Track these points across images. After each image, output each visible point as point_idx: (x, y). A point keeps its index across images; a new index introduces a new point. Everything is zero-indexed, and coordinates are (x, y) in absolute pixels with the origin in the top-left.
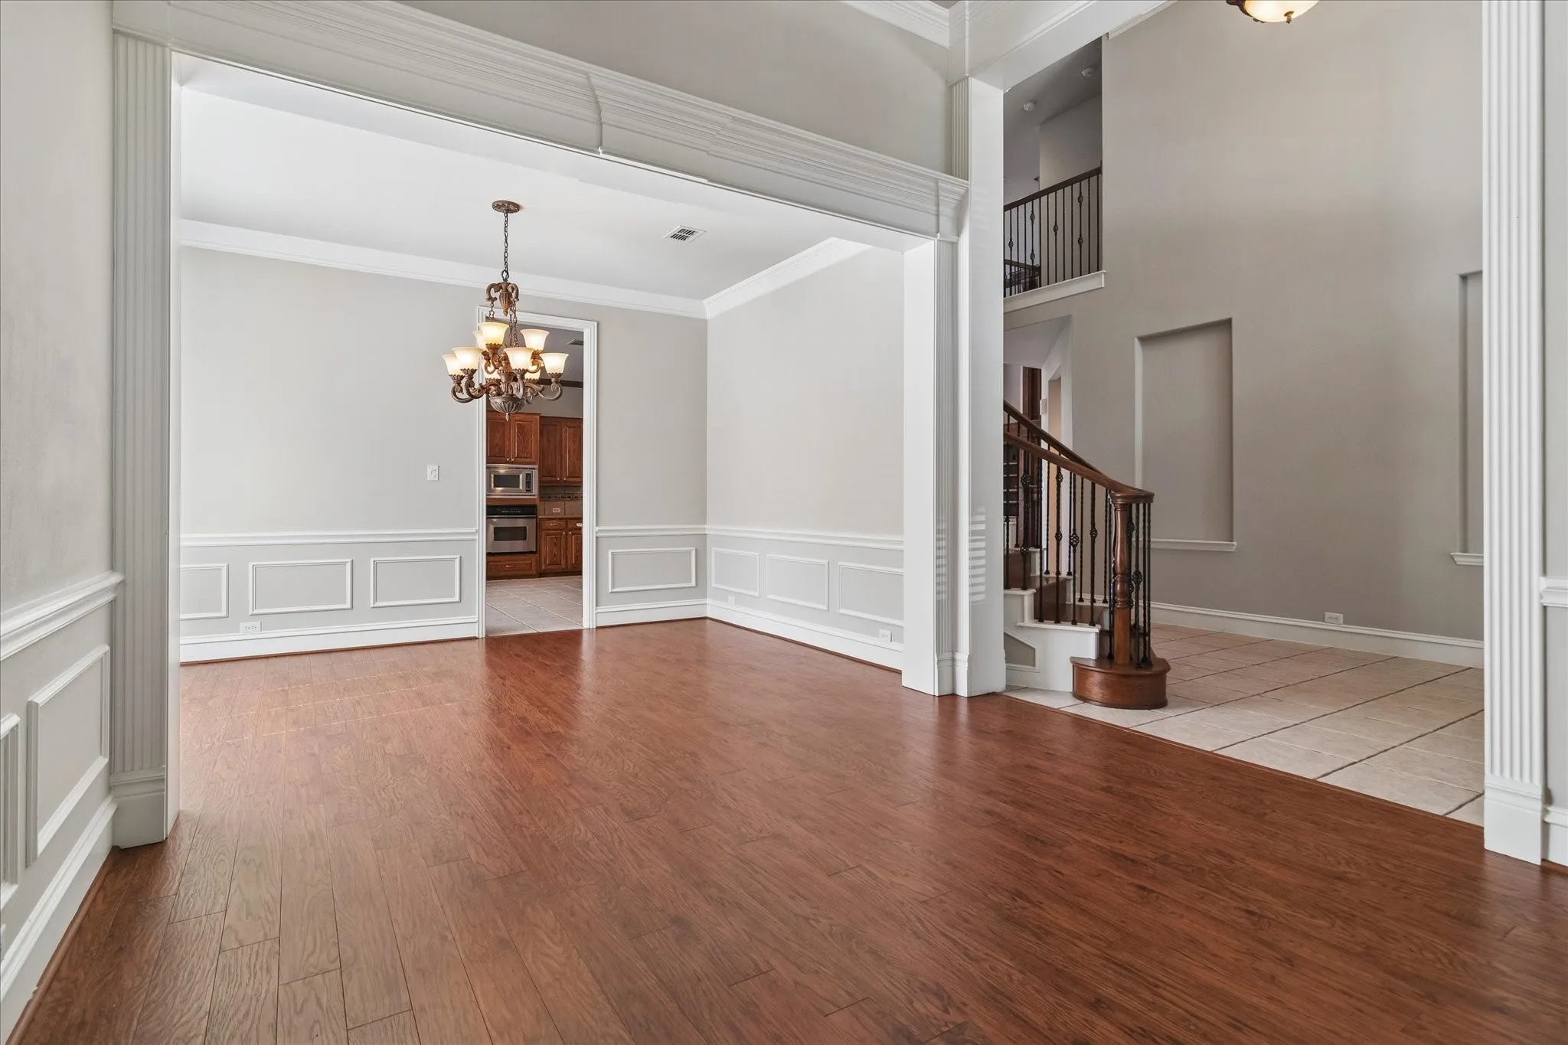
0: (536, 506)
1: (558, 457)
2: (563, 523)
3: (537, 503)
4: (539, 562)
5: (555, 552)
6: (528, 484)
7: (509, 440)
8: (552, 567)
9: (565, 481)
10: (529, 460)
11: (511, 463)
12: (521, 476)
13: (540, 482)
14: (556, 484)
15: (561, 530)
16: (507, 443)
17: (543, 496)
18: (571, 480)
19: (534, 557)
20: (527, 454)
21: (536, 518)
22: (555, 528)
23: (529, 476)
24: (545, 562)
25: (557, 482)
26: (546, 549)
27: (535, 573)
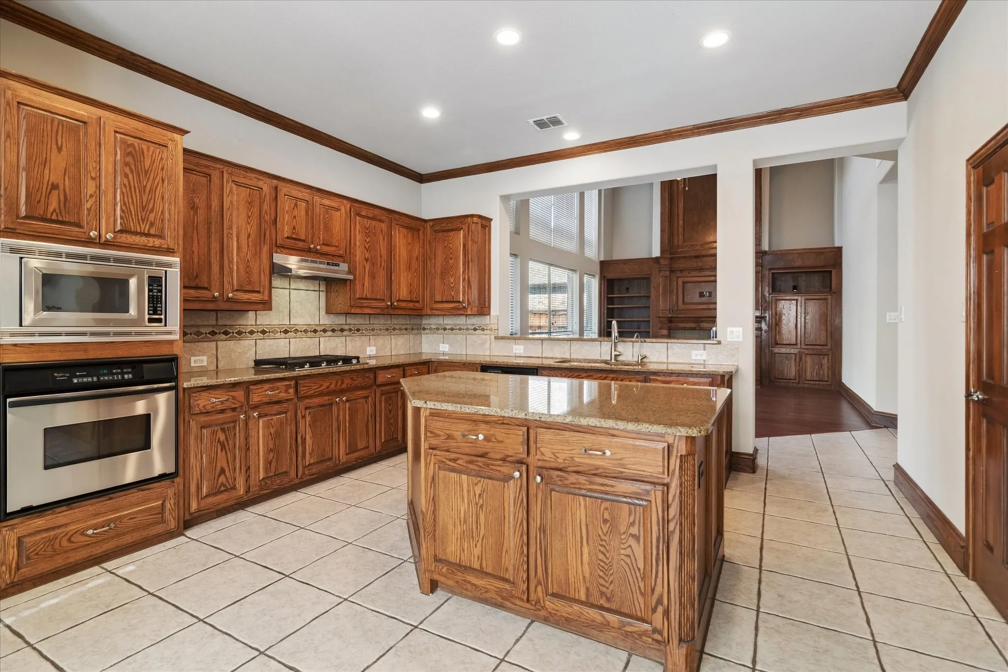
0: (173, 360)
1: (215, 246)
2: (239, 394)
3: (177, 350)
4: (184, 496)
5: (222, 463)
6: (156, 303)
7: (97, 179)
8: (211, 500)
9: (229, 300)
10: (157, 242)
11: (107, 245)
12: (133, 283)
13: (185, 300)
14: (210, 306)
15: (234, 409)
16: (91, 188)
18: (245, 296)
19: (170, 490)
20: (152, 225)
21: (175, 388)
22: (220, 407)
23: (156, 283)
24: (199, 488)
25: (214, 300)
26: (198, 461)
27: (172, 524)
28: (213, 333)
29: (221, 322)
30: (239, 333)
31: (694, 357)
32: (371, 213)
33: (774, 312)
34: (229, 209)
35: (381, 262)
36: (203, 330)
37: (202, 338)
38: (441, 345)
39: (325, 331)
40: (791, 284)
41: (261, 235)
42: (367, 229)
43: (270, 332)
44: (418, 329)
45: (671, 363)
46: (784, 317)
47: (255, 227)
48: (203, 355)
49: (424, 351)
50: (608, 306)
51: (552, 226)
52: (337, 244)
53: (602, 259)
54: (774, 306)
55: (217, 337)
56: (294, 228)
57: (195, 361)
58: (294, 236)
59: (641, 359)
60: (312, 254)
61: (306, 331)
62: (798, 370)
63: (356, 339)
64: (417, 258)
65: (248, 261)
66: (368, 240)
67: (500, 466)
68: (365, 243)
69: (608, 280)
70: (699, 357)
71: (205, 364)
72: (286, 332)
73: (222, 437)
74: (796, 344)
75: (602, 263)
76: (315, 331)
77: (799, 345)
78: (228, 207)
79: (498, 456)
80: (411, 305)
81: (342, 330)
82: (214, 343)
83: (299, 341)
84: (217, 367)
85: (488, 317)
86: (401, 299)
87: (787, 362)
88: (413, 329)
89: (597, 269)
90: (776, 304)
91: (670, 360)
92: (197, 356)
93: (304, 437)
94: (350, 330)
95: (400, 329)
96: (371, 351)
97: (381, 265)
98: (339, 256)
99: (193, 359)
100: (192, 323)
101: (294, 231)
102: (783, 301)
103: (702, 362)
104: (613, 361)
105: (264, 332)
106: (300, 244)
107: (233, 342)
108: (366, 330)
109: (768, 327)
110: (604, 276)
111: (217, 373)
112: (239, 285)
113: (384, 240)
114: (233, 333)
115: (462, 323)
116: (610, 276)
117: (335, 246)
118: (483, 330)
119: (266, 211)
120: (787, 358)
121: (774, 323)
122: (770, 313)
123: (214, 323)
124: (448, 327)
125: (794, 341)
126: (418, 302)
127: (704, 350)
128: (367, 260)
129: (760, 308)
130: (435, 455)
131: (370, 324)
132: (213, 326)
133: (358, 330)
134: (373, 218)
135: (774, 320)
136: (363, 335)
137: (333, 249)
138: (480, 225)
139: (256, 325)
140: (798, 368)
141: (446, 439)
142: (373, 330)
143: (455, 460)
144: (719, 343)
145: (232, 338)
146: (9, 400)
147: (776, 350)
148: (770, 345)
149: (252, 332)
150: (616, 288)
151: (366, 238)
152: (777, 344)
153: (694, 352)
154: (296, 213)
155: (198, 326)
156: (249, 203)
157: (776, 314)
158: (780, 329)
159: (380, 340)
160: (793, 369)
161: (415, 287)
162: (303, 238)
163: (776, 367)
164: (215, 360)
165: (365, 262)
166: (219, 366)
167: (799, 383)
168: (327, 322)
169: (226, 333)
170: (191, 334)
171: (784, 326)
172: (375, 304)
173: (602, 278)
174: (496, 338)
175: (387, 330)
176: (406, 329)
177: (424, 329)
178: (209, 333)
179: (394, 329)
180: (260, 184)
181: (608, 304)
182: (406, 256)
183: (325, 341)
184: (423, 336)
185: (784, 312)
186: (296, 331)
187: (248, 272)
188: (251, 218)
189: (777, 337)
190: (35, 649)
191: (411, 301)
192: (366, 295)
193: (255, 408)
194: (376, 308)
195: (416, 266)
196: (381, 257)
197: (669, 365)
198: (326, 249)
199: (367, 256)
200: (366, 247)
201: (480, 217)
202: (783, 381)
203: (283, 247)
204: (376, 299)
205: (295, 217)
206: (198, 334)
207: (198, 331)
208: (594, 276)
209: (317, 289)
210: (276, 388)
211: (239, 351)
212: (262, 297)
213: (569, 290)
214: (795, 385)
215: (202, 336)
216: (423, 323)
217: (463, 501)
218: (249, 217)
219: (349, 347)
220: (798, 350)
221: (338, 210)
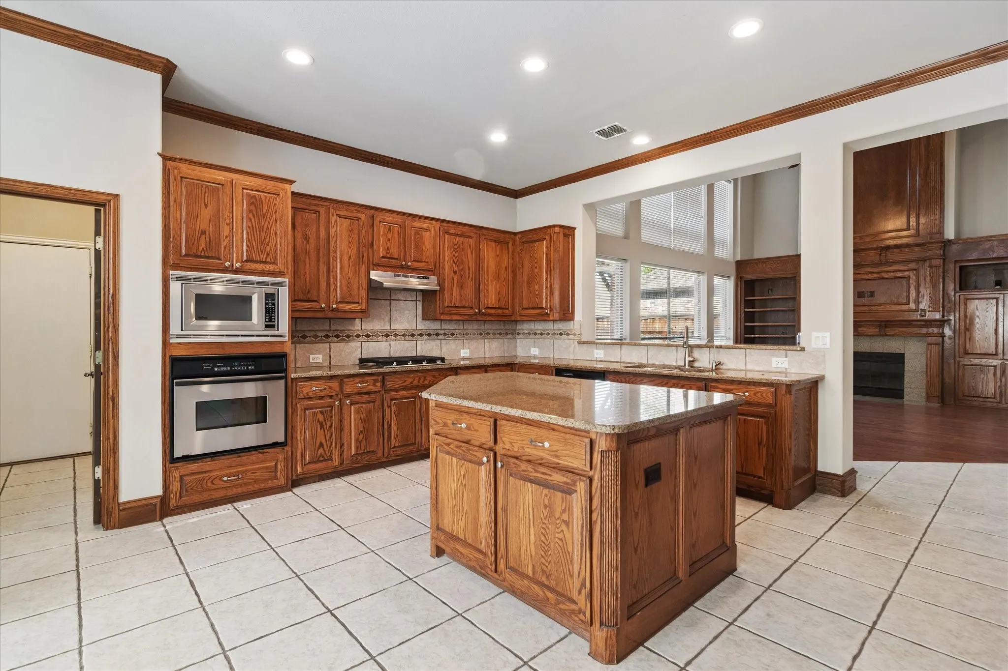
0: (284, 356)
1: (323, 268)
2: (335, 384)
3: (288, 348)
4: (291, 461)
5: (321, 438)
6: (270, 313)
7: (230, 224)
8: (312, 466)
9: (334, 310)
10: (272, 267)
11: (237, 271)
12: (255, 298)
13: (293, 310)
14: (319, 315)
15: (331, 397)
16: (226, 231)
17: (298, 335)
18: (347, 307)
19: (280, 455)
20: (268, 254)
21: (285, 378)
22: (319, 394)
23: (270, 300)
24: (303, 456)
25: (322, 310)
26: (303, 436)
27: (283, 482)
28: (327, 336)
29: (333, 328)
30: (348, 336)
31: (774, 365)
32: (459, 230)
33: (962, 314)
34: (333, 237)
35: (469, 273)
36: (320, 334)
37: (318, 340)
38: (532, 349)
39: (421, 335)
40: (992, 278)
41: (360, 255)
42: (456, 245)
43: (373, 336)
44: (512, 334)
45: (750, 371)
46: (977, 320)
47: (354, 251)
48: (319, 354)
49: (518, 354)
50: (746, 310)
51: (672, 227)
52: (426, 261)
53: (738, 258)
54: (962, 307)
55: (330, 339)
56: (388, 249)
57: (313, 359)
58: (388, 256)
59: (716, 366)
60: (404, 270)
61: (404, 335)
62: (1000, 387)
63: (450, 343)
64: (506, 268)
65: (349, 278)
66: (456, 255)
67: (476, 451)
68: (454, 258)
69: (746, 282)
70: (780, 366)
71: (320, 360)
72: (387, 336)
73: (321, 419)
74: (996, 354)
75: (740, 265)
76: (413, 335)
77: (1001, 356)
78: (333, 235)
79: (477, 443)
80: (500, 312)
81: (437, 335)
82: (328, 344)
83: (398, 344)
84: (330, 364)
85: (572, 322)
86: (489, 306)
87: (982, 376)
88: (507, 334)
89: (733, 270)
90: (966, 304)
91: (749, 367)
92: (315, 354)
93: (390, 423)
94: (445, 334)
95: (494, 334)
96: (465, 353)
97: (469, 277)
98: (429, 271)
99: (311, 356)
100: (310, 328)
101: (388, 251)
102: (977, 301)
103: (784, 370)
104: (687, 367)
105: (368, 336)
106: (394, 262)
107: (343, 344)
108: (460, 334)
109: (954, 332)
110: (741, 278)
111: (330, 368)
112: (342, 297)
113: (472, 253)
114: (343, 336)
115: (550, 328)
116: (749, 277)
117: (424, 262)
118: (568, 334)
119: (364, 237)
120: (981, 371)
121: (962, 327)
122: (957, 315)
123: (328, 328)
124: (538, 332)
125: (992, 350)
126: (508, 309)
127: (786, 357)
128: (455, 272)
129: (941, 309)
130: (437, 440)
131: (464, 329)
132: (327, 331)
133: (453, 334)
134: (462, 235)
135: (962, 323)
136: (457, 339)
137: (424, 264)
138: (562, 234)
139: (361, 330)
140: (998, 384)
141: (443, 426)
142: (467, 334)
143: (448, 445)
144: (803, 349)
145: (342, 340)
146: (175, 381)
147: (966, 361)
148: (957, 354)
149: (358, 336)
150: (757, 289)
151: (454, 253)
152: (966, 353)
153: (774, 360)
154: (389, 236)
155: (315, 331)
156: (350, 231)
157: (966, 316)
158: (971, 334)
159: (474, 344)
160: (991, 385)
161: (504, 295)
162: (396, 256)
163: (966, 382)
164: (329, 358)
165: (453, 274)
166: (332, 363)
167: (1000, 402)
168: (423, 328)
169: (337, 336)
170: (310, 337)
171: (977, 331)
172: (463, 311)
173: (739, 279)
174: (579, 343)
175: (481, 334)
176: (500, 334)
177: (518, 334)
178: (324, 337)
179: (488, 334)
180: (359, 215)
181: (745, 308)
182: (494, 268)
183: (421, 344)
184: (518, 340)
185: (977, 313)
186: (396, 335)
187: (349, 287)
188: (351, 243)
189: (968, 345)
190: (175, 548)
191: (499, 308)
192: (455, 304)
193: (348, 396)
194: (465, 315)
195: (505, 276)
196: (469, 269)
197: (748, 372)
198: (416, 265)
199: (456, 268)
200: (454, 262)
201: (561, 226)
202: (976, 399)
203: (379, 265)
204: (464, 307)
205: (389, 240)
206: (316, 337)
207: (316, 335)
208: (728, 277)
209: (414, 299)
210: (365, 382)
211: (347, 351)
212: (360, 307)
213: (696, 293)
214: (995, 404)
215: (319, 338)
216: (518, 328)
217: (454, 480)
218: (350, 242)
219: (444, 349)
220: (1000, 361)
221: (428, 230)
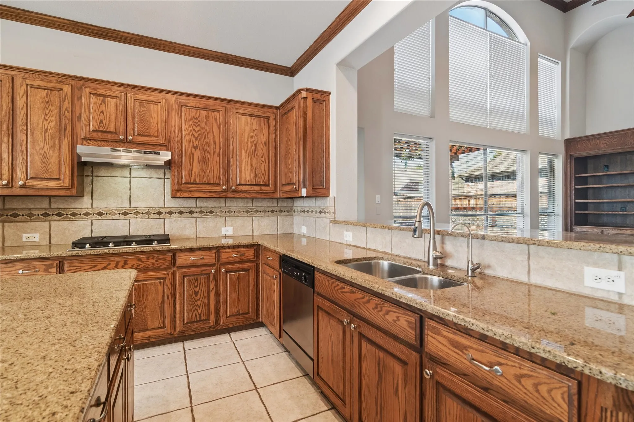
28: (46, 215)
29: (53, 206)
30: (74, 215)
35: (215, 148)
36: (35, 212)
37: (34, 219)
38: (302, 227)
39: (170, 213)
42: (197, 119)
43: (107, 214)
44: (288, 211)
48: (35, 232)
49: (294, 232)
50: (577, 187)
51: (488, 107)
52: (156, 135)
55: (49, 218)
57: (27, 238)
61: (148, 213)
63: (209, 220)
64: (265, 143)
65: (45, 152)
66: (197, 129)
68: (194, 132)
71: (37, 239)
72: (125, 214)
75: (569, 142)
76: (159, 213)
80: (258, 189)
81: (191, 212)
82: (48, 223)
83: (141, 222)
84: (50, 242)
86: (242, 182)
88: (281, 211)
92: (29, 233)
94: (201, 212)
95: (265, 211)
96: (227, 230)
97: (214, 152)
98: (160, 145)
99: (24, 235)
100: (24, 206)
105: (100, 214)
107: (66, 223)
108: (221, 212)
110: (570, 155)
111: (50, 247)
112: (34, 173)
113: (219, 128)
114: (67, 215)
118: (325, 212)
123: (47, 206)
126: (267, 186)
128: (195, 148)
131: (226, 207)
132: (45, 209)
133: (211, 212)
134: (204, 109)
136: (217, 216)
139: (92, 208)
142: (229, 212)
145: (66, 219)
149: (87, 214)
155: (30, 209)
159: (239, 222)
161: (264, 171)
164: (48, 237)
166: (52, 242)
168: (173, 205)
169: (59, 215)
170: (23, 215)
172: (206, 188)
173: (568, 157)
174: (333, 222)
175: (248, 212)
176: (273, 211)
177: (294, 211)
178: (42, 215)
179: (257, 211)
181: (576, 185)
182: (249, 143)
183: (171, 222)
184: (294, 217)
186: (137, 213)
187: (45, 162)
191: (256, 185)
194: (209, 192)
196: (215, 144)
199: (196, 144)
203: (89, 140)
204: (207, 184)
206: (31, 215)
207: (31, 213)
209: (162, 176)
211: (73, 229)
212: (62, 184)
215: (35, 217)
216: (294, 205)
219: (200, 227)
